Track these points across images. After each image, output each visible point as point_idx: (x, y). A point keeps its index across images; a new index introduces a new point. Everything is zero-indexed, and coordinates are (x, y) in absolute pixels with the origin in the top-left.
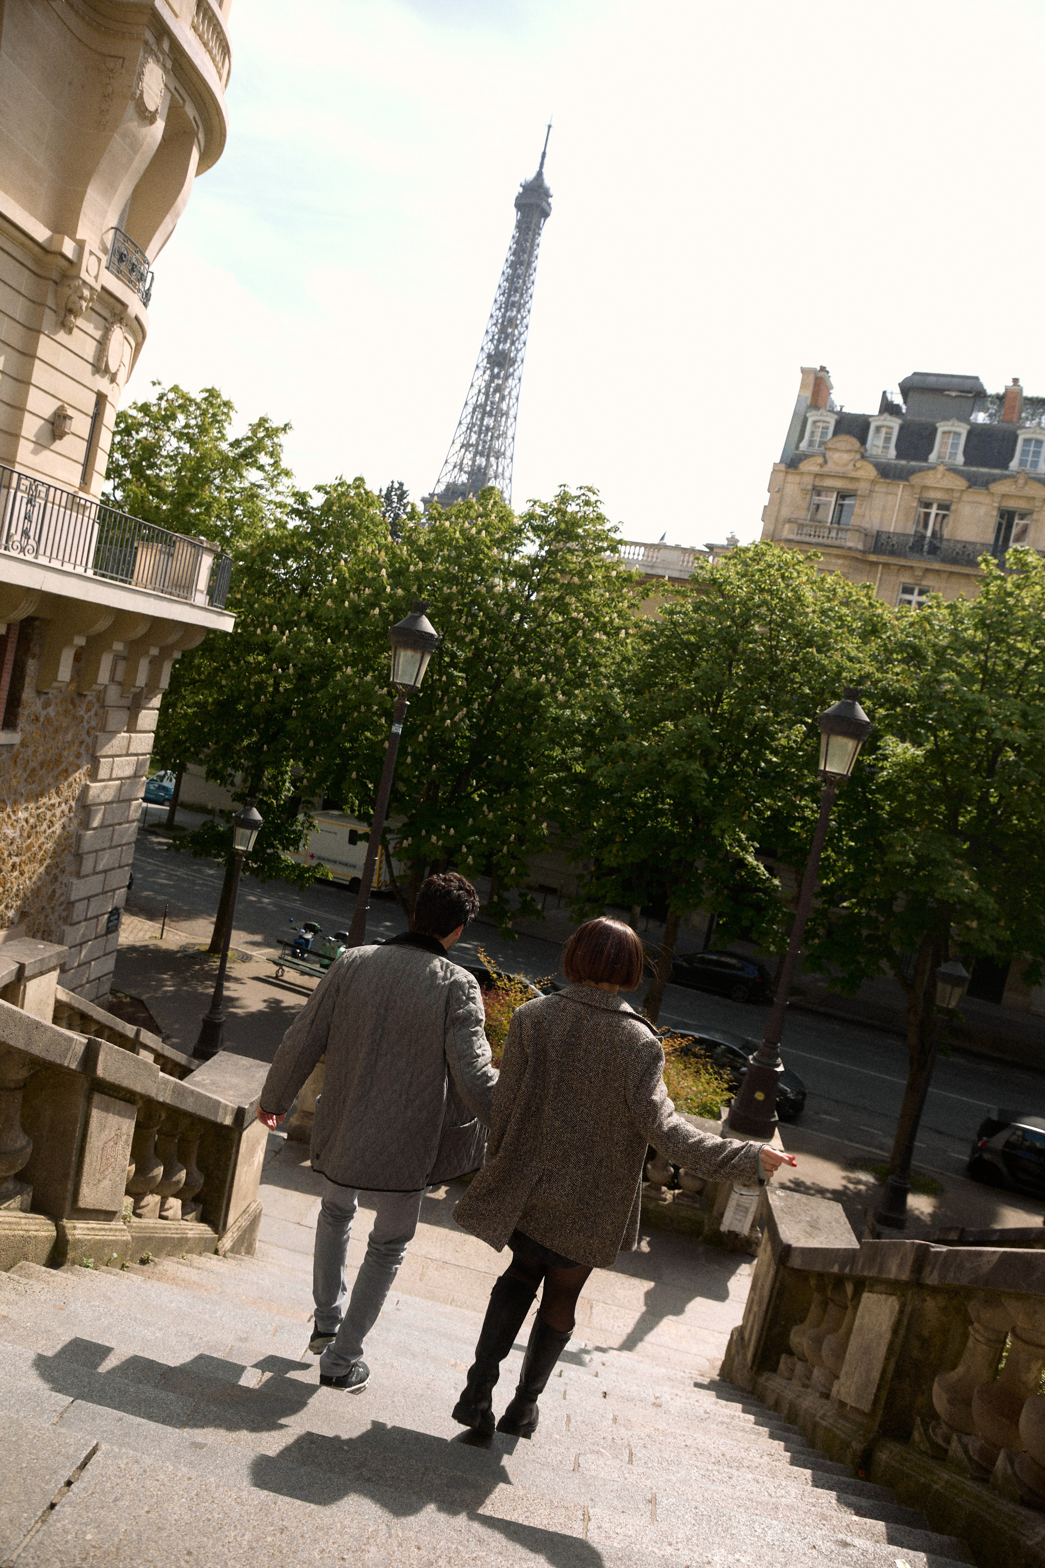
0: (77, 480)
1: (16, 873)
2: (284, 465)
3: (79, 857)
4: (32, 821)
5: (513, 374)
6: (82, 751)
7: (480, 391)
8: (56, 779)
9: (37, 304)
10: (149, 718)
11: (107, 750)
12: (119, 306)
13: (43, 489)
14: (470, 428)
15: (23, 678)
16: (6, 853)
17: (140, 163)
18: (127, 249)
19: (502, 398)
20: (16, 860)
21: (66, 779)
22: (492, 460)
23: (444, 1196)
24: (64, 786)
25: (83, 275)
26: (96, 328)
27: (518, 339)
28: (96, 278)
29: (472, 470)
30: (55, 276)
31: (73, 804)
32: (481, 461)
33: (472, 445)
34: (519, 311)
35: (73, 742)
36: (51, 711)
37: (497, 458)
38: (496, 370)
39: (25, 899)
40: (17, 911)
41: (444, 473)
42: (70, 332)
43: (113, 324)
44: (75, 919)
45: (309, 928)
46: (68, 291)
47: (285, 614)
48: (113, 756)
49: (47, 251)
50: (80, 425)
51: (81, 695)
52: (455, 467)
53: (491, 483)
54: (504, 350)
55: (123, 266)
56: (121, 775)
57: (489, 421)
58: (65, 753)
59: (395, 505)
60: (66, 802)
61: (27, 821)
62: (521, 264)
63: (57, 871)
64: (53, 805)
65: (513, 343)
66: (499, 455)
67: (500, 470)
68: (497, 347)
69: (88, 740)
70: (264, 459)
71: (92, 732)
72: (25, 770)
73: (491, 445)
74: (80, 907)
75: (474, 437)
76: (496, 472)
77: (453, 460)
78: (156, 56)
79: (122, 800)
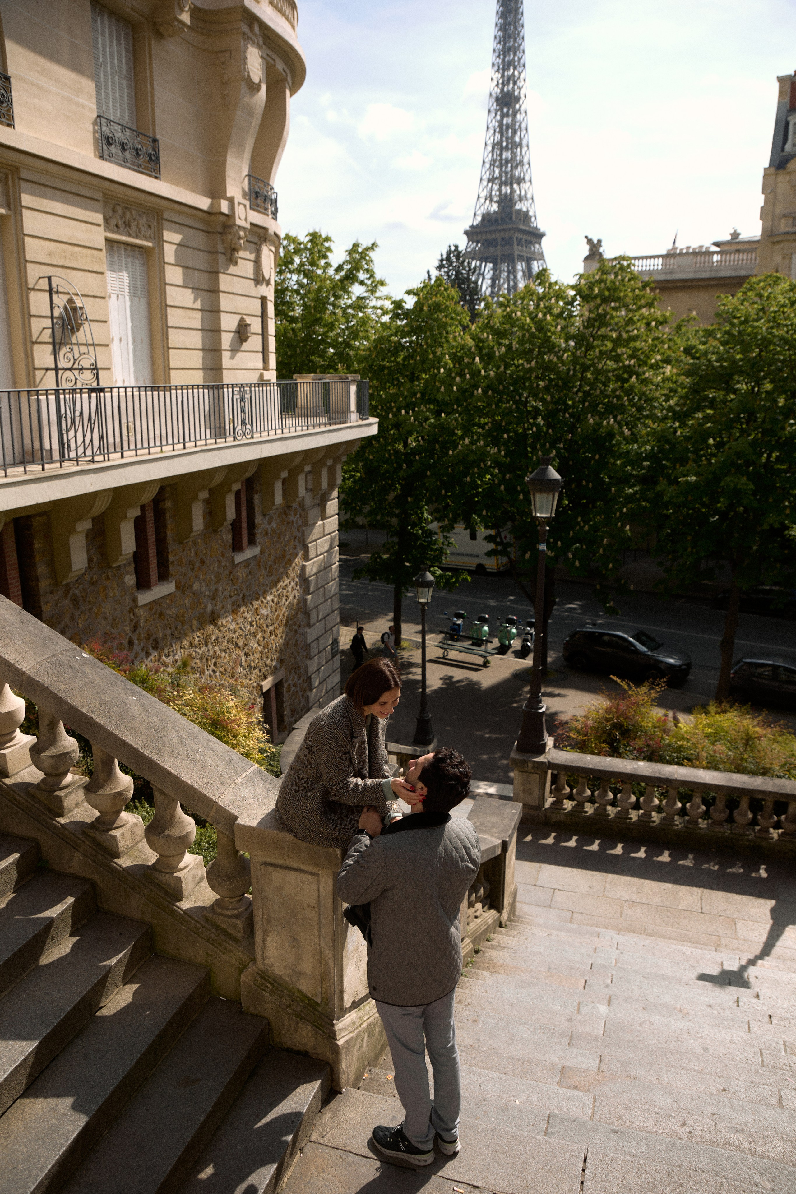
0: (260, 365)
1: (273, 637)
2: (378, 276)
3: (307, 614)
4: (276, 600)
5: (519, 110)
6: (297, 544)
7: (495, 131)
8: (285, 567)
9: (212, 252)
10: (332, 506)
11: (312, 537)
12: (262, 231)
13: (247, 389)
14: (492, 164)
15: (253, 508)
16: (265, 626)
17: (256, 122)
18: (259, 187)
19: (514, 132)
20: (271, 628)
21: (290, 565)
22: (515, 186)
23: (621, 851)
24: (290, 572)
25: (239, 222)
26: (251, 253)
27: (519, 78)
28: (246, 220)
29: (500, 199)
30: (219, 229)
31: (297, 580)
32: (507, 190)
33: (496, 178)
34: (515, 54)
35: (290, 539)
36: (274, 524)
37: (519, 184)
38: (505, 110)
39: (281, 651)
40: (277, 660)
41: (478, 207)
42: (236, 263)
43: (260, 246)
44: (312, 654)
45: (459, 616)
46: (230, 237)
47: (406, 398)
48: (316, 540)
49: (212, 213)
50: (255, 325)
51: (289, 507)
52: (486, 199)
53: (518, 207)
54: (508, 91)
55: (259, 201)
56: (323, 551)
57: (507, 155)
58: (287, 549)
59: (454, 264)
60: (293, 580)
61: (273, 601)
62: (510, 12)
63: (296, 627)
64: (286, 586)
65: (515, 83)
66: (520, 181)
67: (523, 193)
68: (502, 89)
69: (299, 535)
70: (362, 276)
71: (300, 529)
72: (266, 568)
73: (511, 175)
74: (314, 646)
75: (497, 171)
76: (520, 196)
77: (483, 194)
78: (251, 39)
79: (325, 567)
